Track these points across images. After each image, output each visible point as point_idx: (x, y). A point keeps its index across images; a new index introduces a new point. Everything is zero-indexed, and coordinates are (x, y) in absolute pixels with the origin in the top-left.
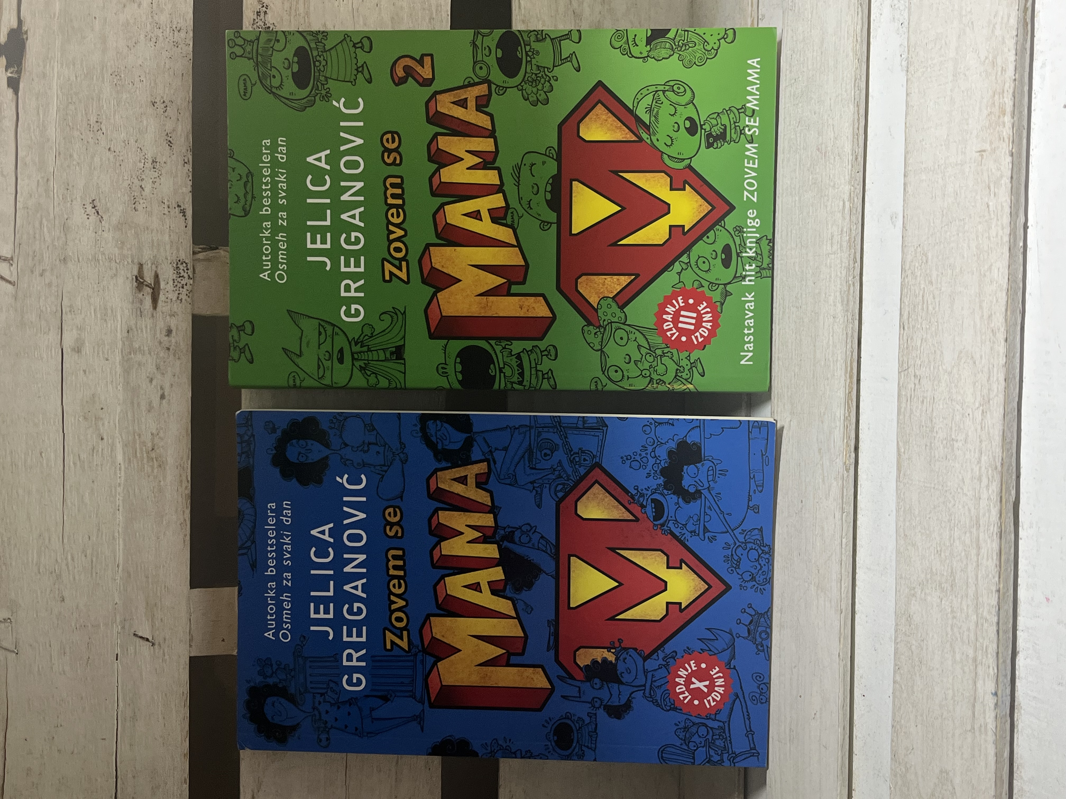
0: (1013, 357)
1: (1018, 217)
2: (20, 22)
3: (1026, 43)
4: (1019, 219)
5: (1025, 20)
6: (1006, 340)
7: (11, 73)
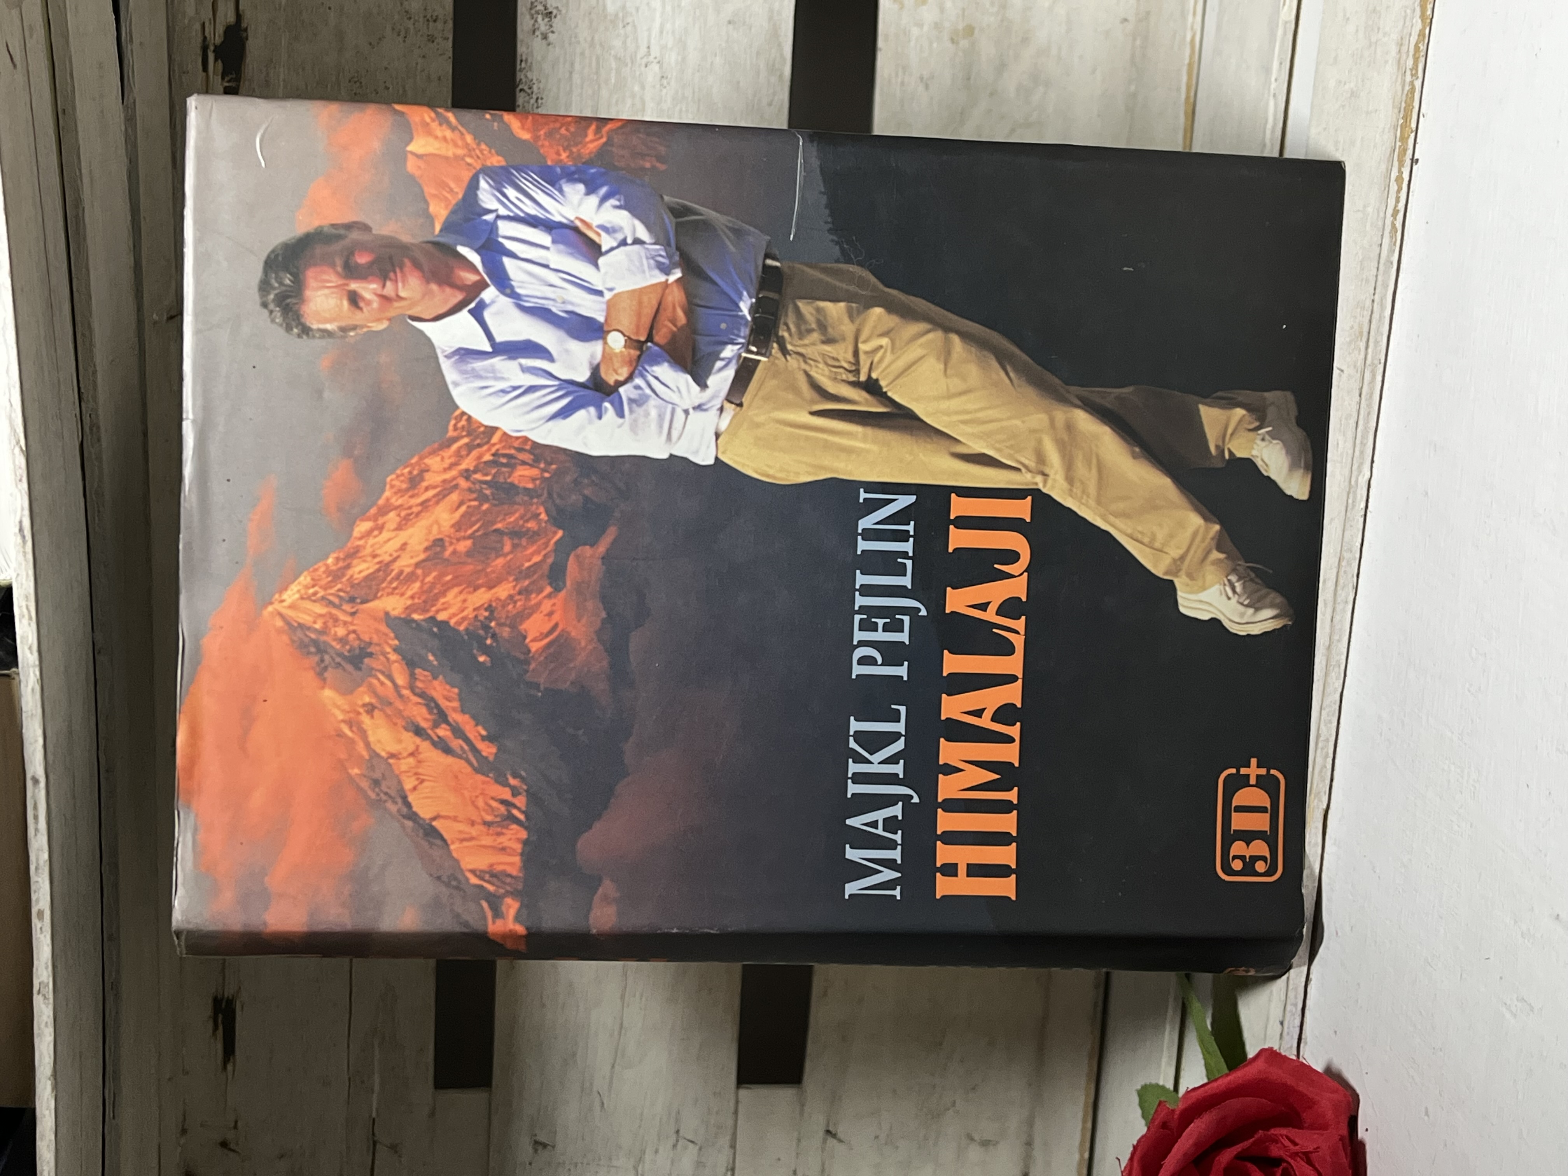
0: (1339, 641)
1: (1360, 471)
2: (239, 16)
3: (1393, 255)
4: (1362, 474)
5: (1393, 226)
6: (1332, 621)
7: (229, 81)
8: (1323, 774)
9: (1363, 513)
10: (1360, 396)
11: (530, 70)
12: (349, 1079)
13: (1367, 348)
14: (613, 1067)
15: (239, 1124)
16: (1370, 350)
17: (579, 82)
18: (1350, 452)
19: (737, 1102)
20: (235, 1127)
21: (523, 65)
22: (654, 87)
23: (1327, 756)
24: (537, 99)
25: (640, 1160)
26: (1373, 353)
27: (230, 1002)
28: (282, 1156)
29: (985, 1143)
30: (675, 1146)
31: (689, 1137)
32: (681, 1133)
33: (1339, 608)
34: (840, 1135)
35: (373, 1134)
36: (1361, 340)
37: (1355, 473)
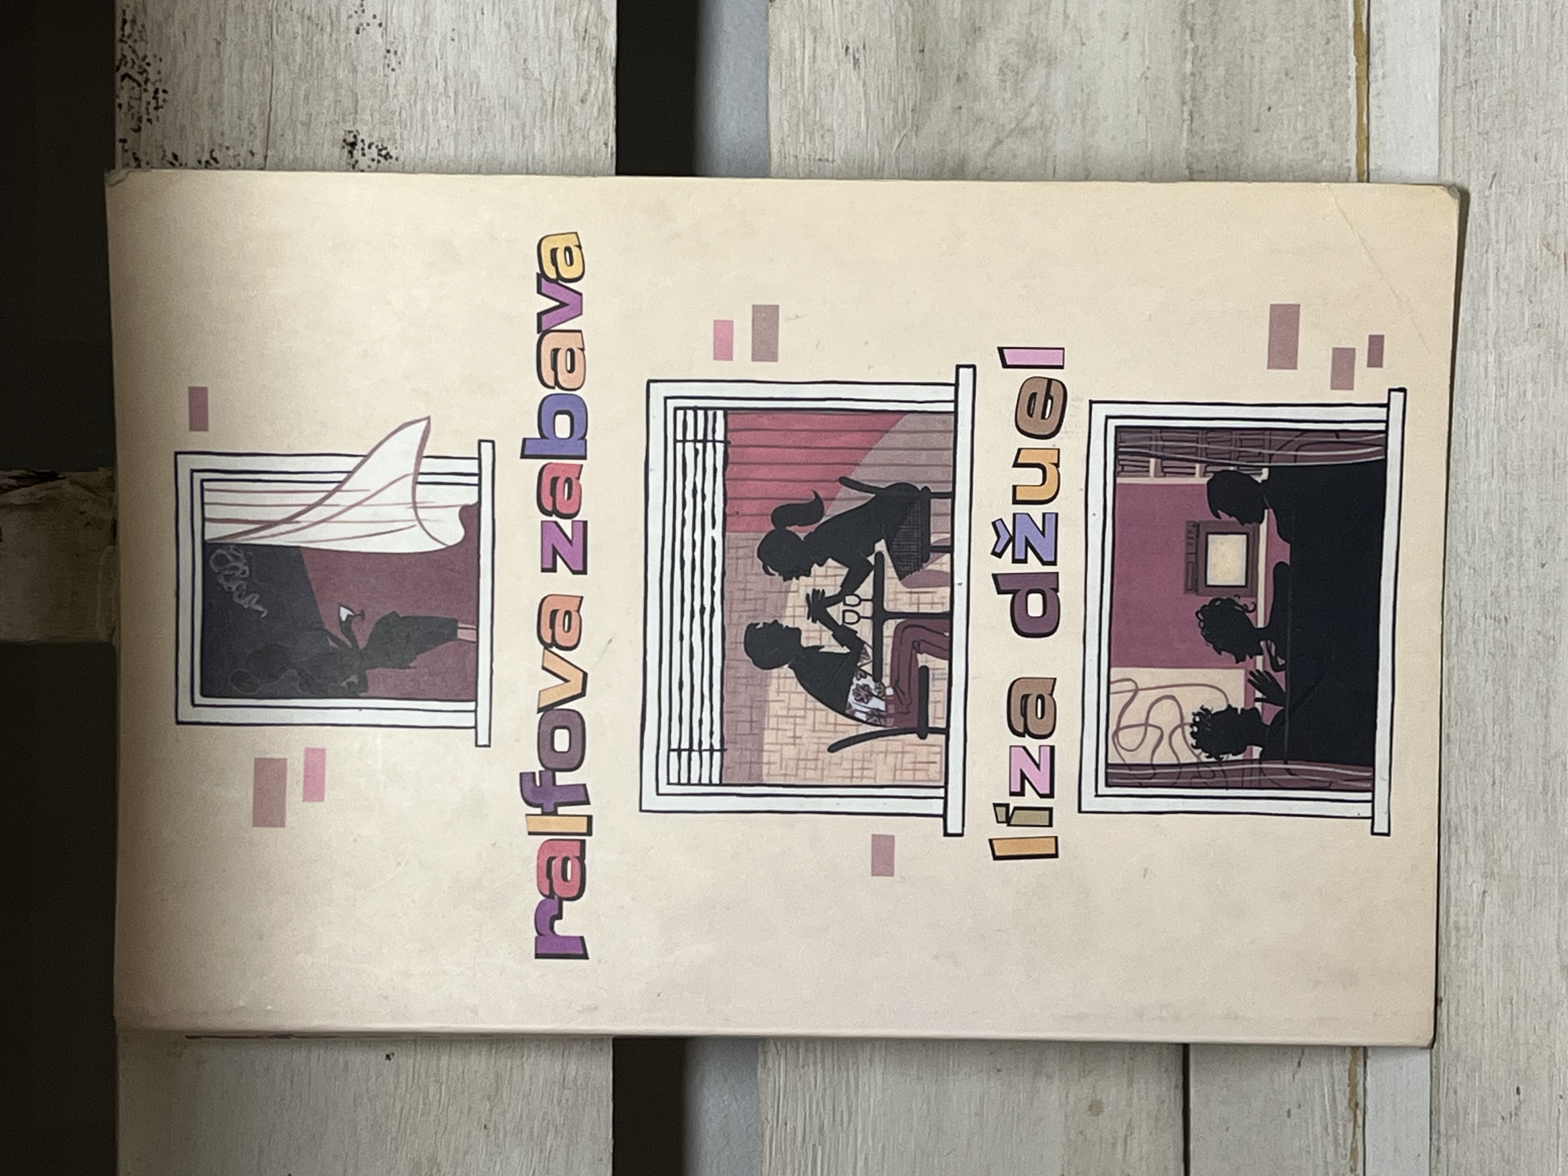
11: (142, 39)
17: (236, 60)
21: (127, 27)
22: (374, 70)
24: (156, 91)
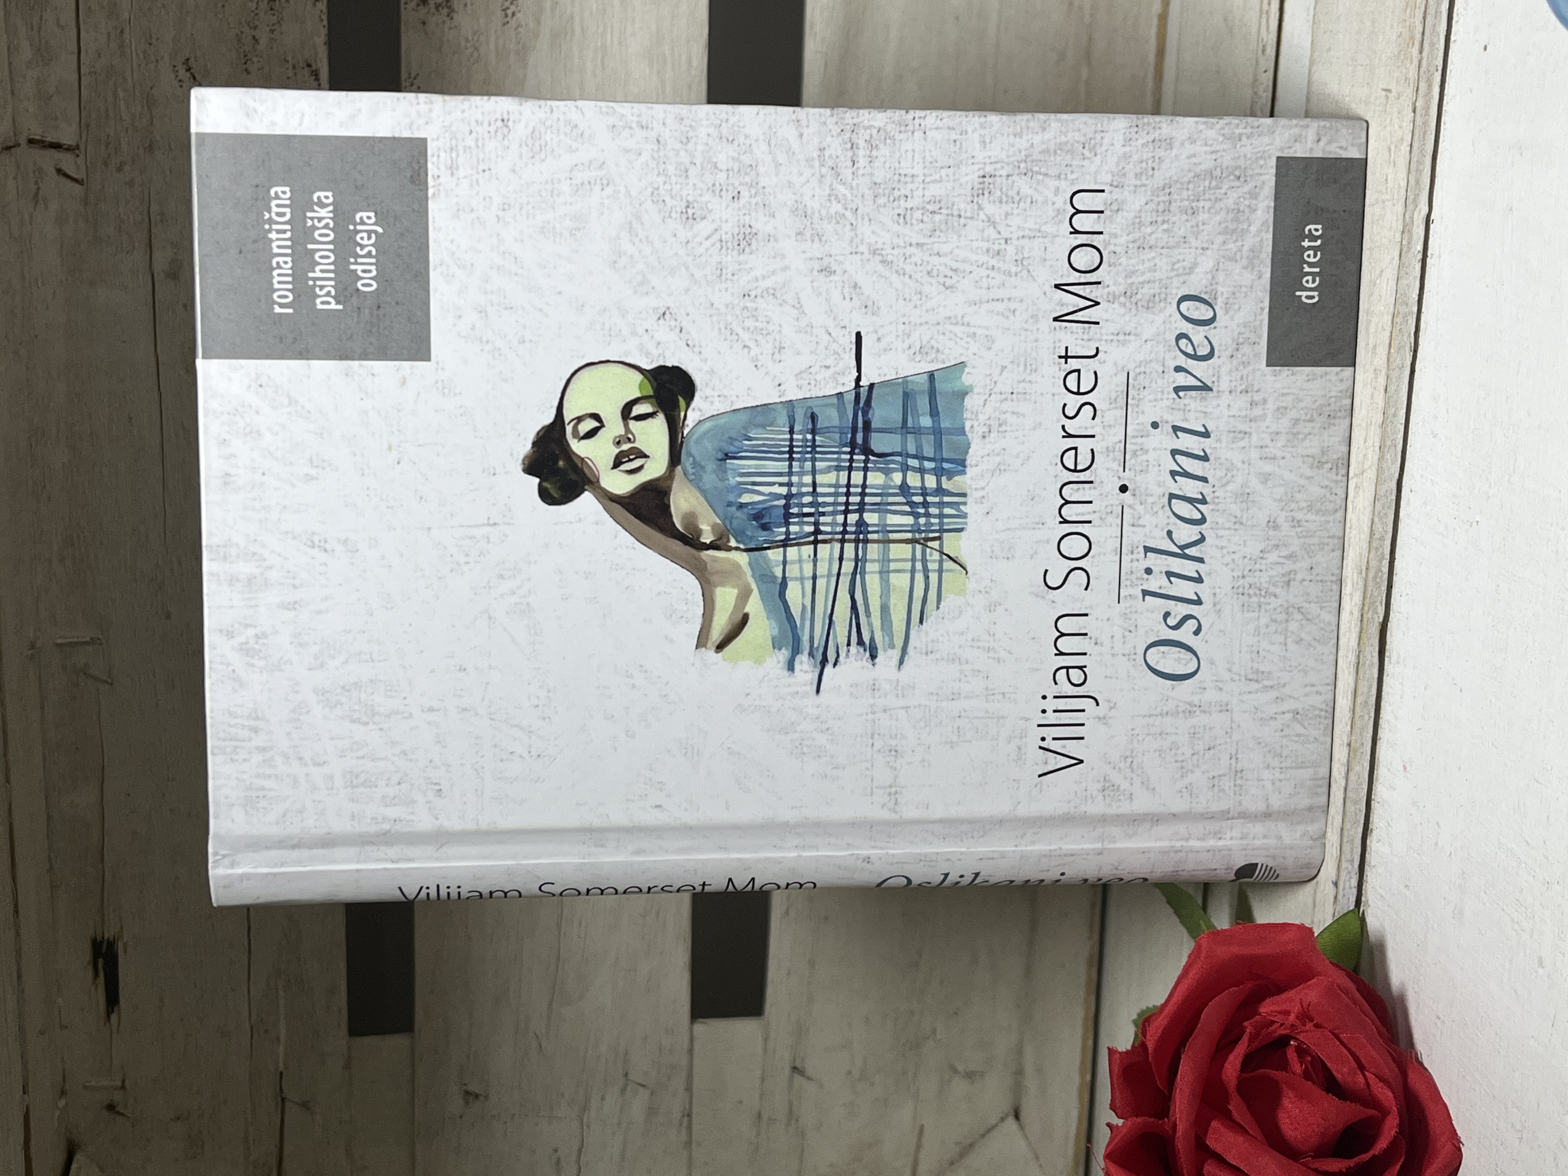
8: (1378, 580)
9: (1420, 256)
10: (1414, 111)
12: (252, 1027)
13: (1421, 52)
14: (550, 1005)
15: (127, 1084)
16: (1425, 54)
18: (1403, 184)
19: (692, 1039)
20: (123, 1087)
23: (1382, 558)
25: (585, 1108)
26: (1428, 58)
27: (111, 945)
28: (179, 1118)
29: (970, 1076)
30: (623, 1090)
31: (640, 1081)
32: (630, 1077)
33: (1394, 374)
34: (810, 1071)
35: (281, 1090)
36: (1413, 43)
37: (1410, 207)
